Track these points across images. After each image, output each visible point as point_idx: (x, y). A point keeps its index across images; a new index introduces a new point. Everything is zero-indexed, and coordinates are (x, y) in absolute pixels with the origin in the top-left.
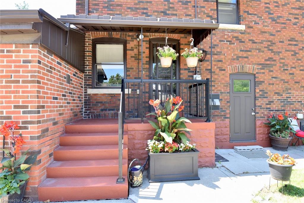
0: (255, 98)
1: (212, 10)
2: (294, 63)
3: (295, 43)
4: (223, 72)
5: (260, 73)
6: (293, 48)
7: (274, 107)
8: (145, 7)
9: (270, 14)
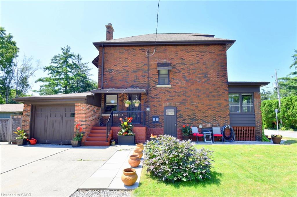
0: (177, 118)
1: (156, 79)
2: (198, 101)
3: (199, 91)
4: (160, 106)
5: (179, 106)
6: (198, 94)
7: (187, 122)
8: (126, 79)
9: (185, 78)
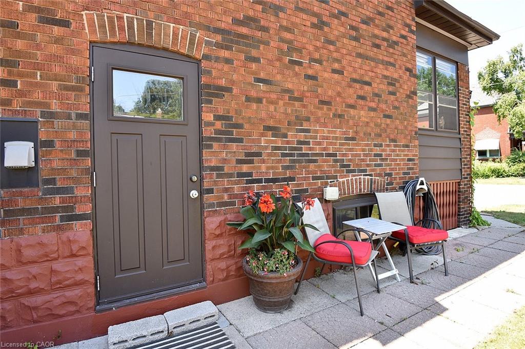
0: (202, 143)
2: (317, 49)
4: (57, 30)
5: (217, 59)
7: (262, 169)
